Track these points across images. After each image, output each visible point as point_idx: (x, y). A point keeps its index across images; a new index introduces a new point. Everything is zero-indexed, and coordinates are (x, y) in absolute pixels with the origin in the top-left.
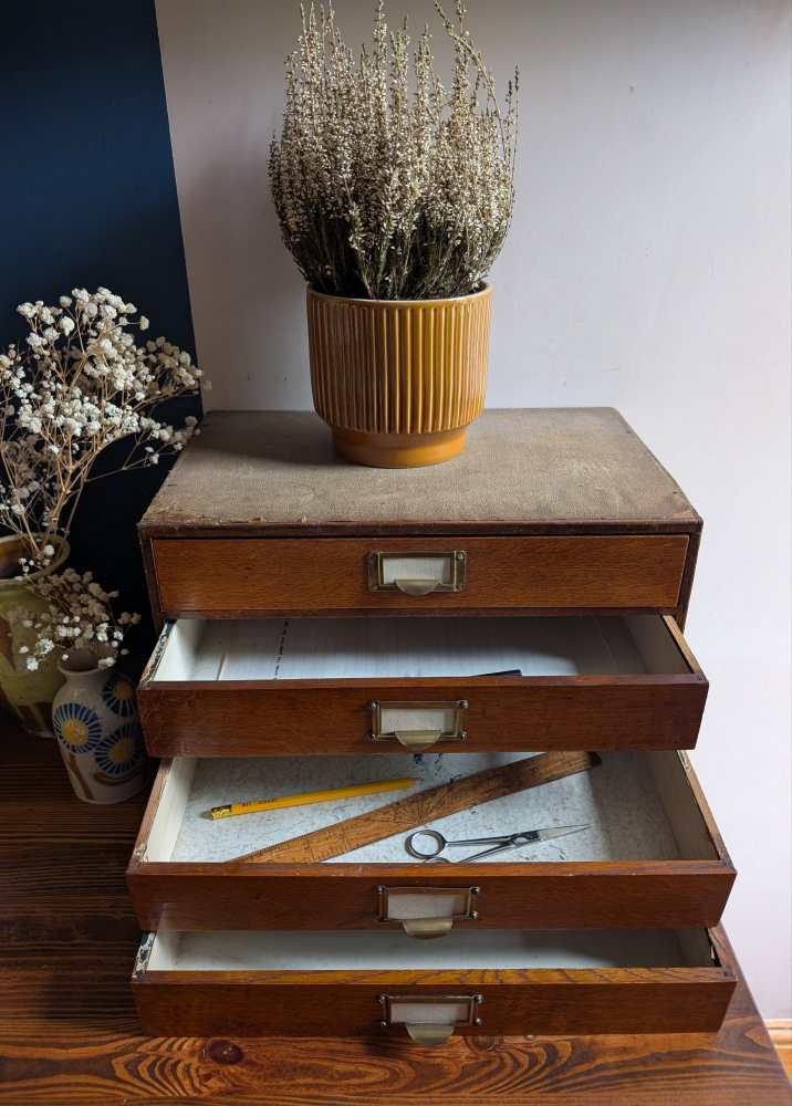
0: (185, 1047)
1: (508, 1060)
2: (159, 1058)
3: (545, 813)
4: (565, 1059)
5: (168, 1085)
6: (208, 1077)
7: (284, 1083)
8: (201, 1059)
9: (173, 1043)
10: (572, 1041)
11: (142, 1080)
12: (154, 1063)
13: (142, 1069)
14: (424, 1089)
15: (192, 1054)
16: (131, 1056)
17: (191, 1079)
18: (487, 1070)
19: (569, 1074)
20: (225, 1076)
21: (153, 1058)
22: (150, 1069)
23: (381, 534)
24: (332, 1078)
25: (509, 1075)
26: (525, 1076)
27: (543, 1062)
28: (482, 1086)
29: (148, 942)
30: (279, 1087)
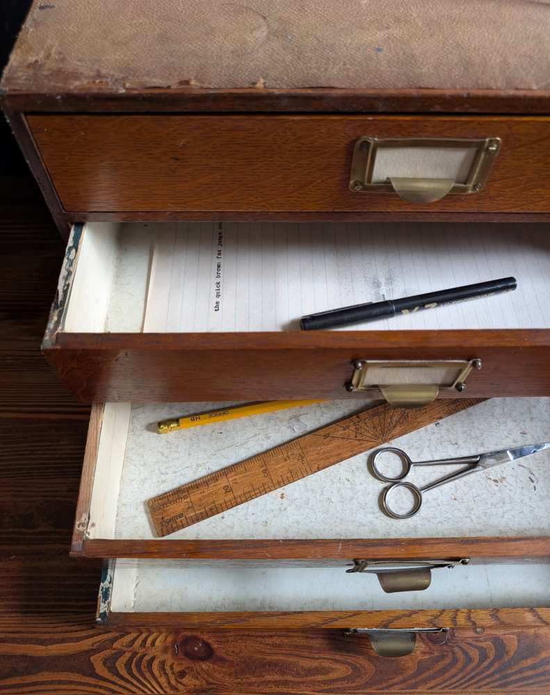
0: (157, 643)
1: (460, 655)
2: (135, 654)
3: (511, 425)
4: (512, 653)
5: (147, 683)
6: (182, 674)
7: (254, 680)
8: (175, 655)
9: (146, 638)
10: (518, 635)
11: (122, 678)
12: (130, 660)
13: (120, 664)
14: (384, 685)
15: (165, 650)
16: (108, 652)
17: (166, 674)
18: (440, 665)
19: (516, 668)
20: (198, 673)
21: (128, 655)
22: (128, 665)
23: (380, 110)
24: (298, 674)
25: (462, 670)
26: (477, 671)
27: (492, 657)
28: (438, 680)
29: (108, 577)
30: (250, 684)
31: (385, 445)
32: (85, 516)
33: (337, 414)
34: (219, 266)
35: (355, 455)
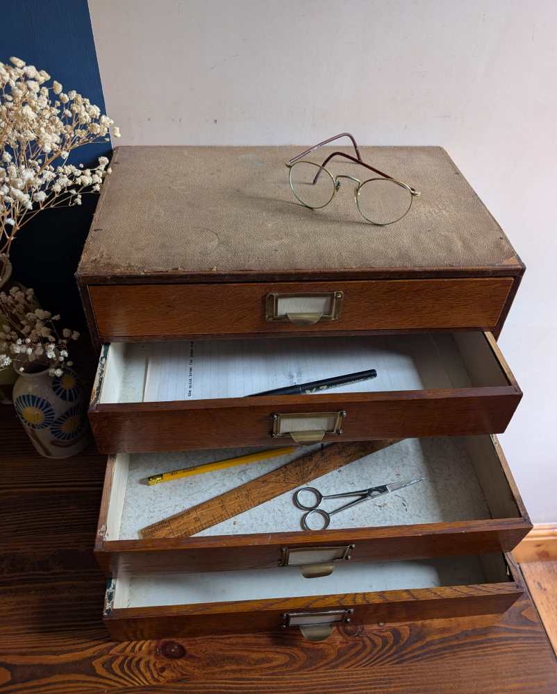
0: (143, 648)
1: (368, 642)
2: (126, 657)
3: (389, 470)
4: (406, 639)
5: (135, 678)
6: (163, 669)
7: (216, 670)
8: (157, 656)
9: (135, 645)
10: (410, 626)
11: (116, 675)
12: (123, 662)
13: (115, 666)
14: (314, 667)
15: (150, 653)
16: (105, 658)
17: (150, 671)
18: (353, 651)
19: (409, 650)
20: (175, 668)
21: (121, 658)
22: (121, 666)
23: (277, 280)
24: (250, 664)
25: (370, 653)
26: (381, 653)
27: (392, 643)
28: (352, 662)
29: (112, 586)
30: (213, 674)
31: (304, 486)
32: (103, 527)
33: (272, 467)
34: (191, 369)
35: (284, 493)
